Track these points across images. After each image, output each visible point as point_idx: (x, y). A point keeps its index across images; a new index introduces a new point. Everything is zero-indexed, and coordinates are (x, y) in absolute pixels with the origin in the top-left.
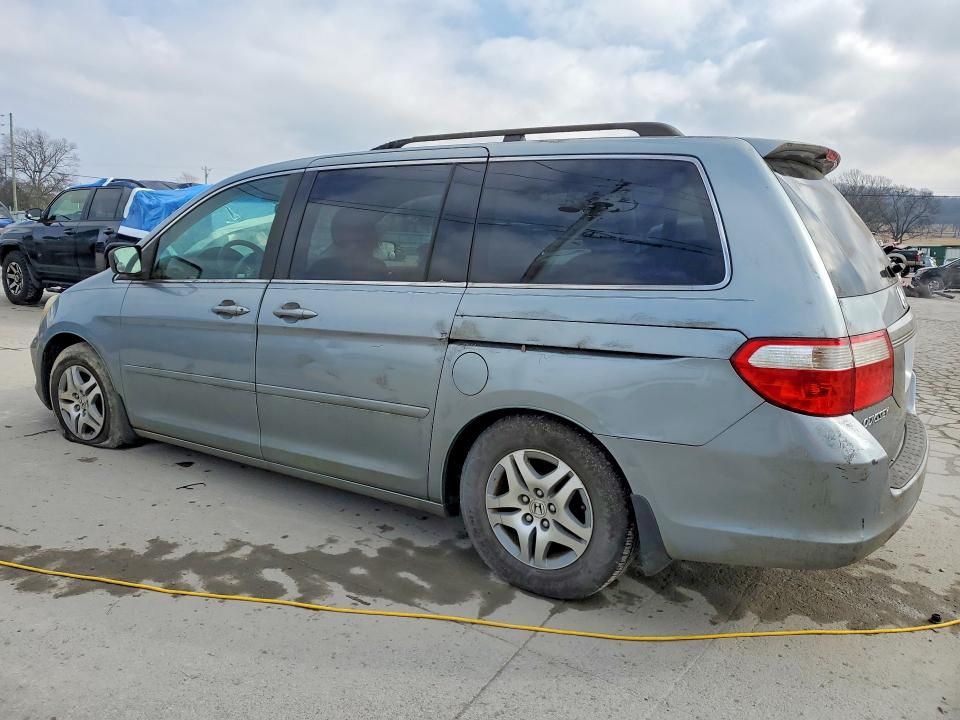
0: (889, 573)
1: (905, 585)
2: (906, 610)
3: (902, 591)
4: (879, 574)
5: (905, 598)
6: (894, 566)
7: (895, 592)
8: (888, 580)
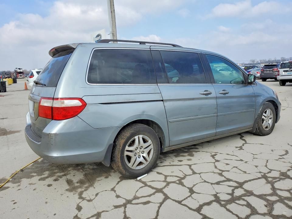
0: (40, 177)
1: (33, 176)
2: (29, 170)
3: (33, 174)
4: (42, 175)
5: (31, 173)
6: (39, 180)
7: (35, 173)
8: (38, 175)
